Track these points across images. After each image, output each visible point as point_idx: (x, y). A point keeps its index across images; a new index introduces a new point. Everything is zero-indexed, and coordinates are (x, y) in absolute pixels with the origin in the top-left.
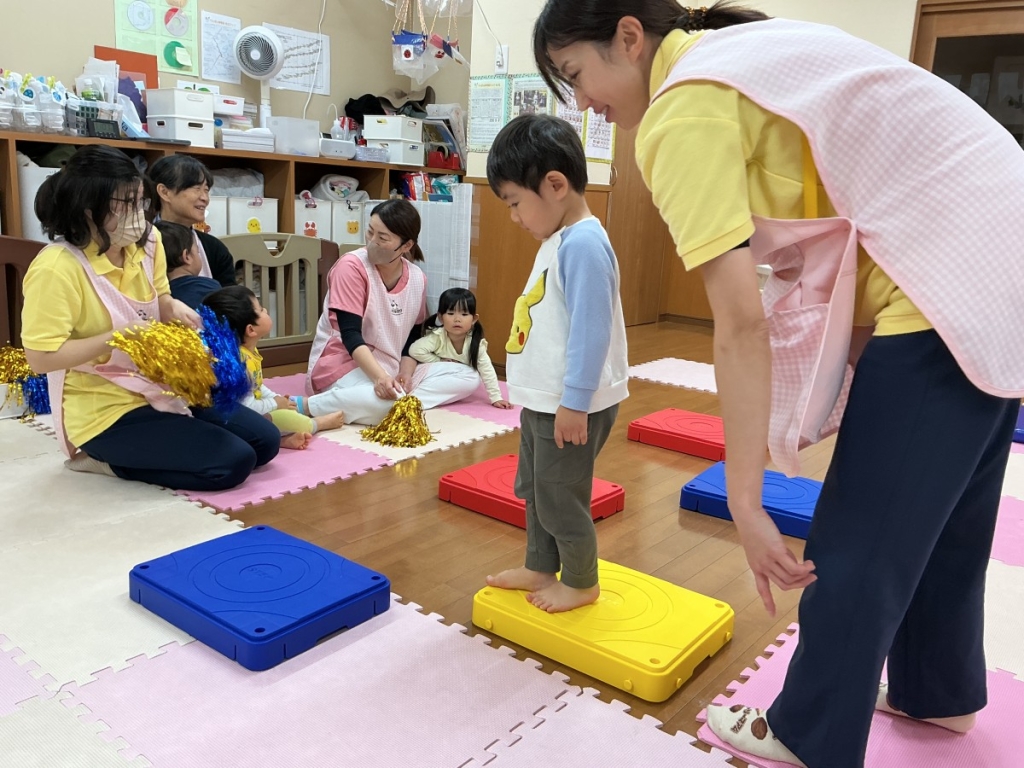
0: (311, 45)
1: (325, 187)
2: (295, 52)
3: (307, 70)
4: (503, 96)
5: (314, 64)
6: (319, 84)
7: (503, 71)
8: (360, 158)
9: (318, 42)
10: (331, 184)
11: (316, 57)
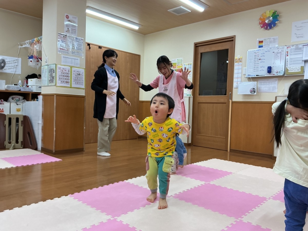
0: (14, 61)
1: (10, 99)
2: (8, 63)
3: (13, 67)
4: (47, 71)
5: (15, 66)
6: (17, 71)
7: (47, 64)
8: (22, 90)
9: (16, 60)
10: (12, 98)
11: (16, 64)
